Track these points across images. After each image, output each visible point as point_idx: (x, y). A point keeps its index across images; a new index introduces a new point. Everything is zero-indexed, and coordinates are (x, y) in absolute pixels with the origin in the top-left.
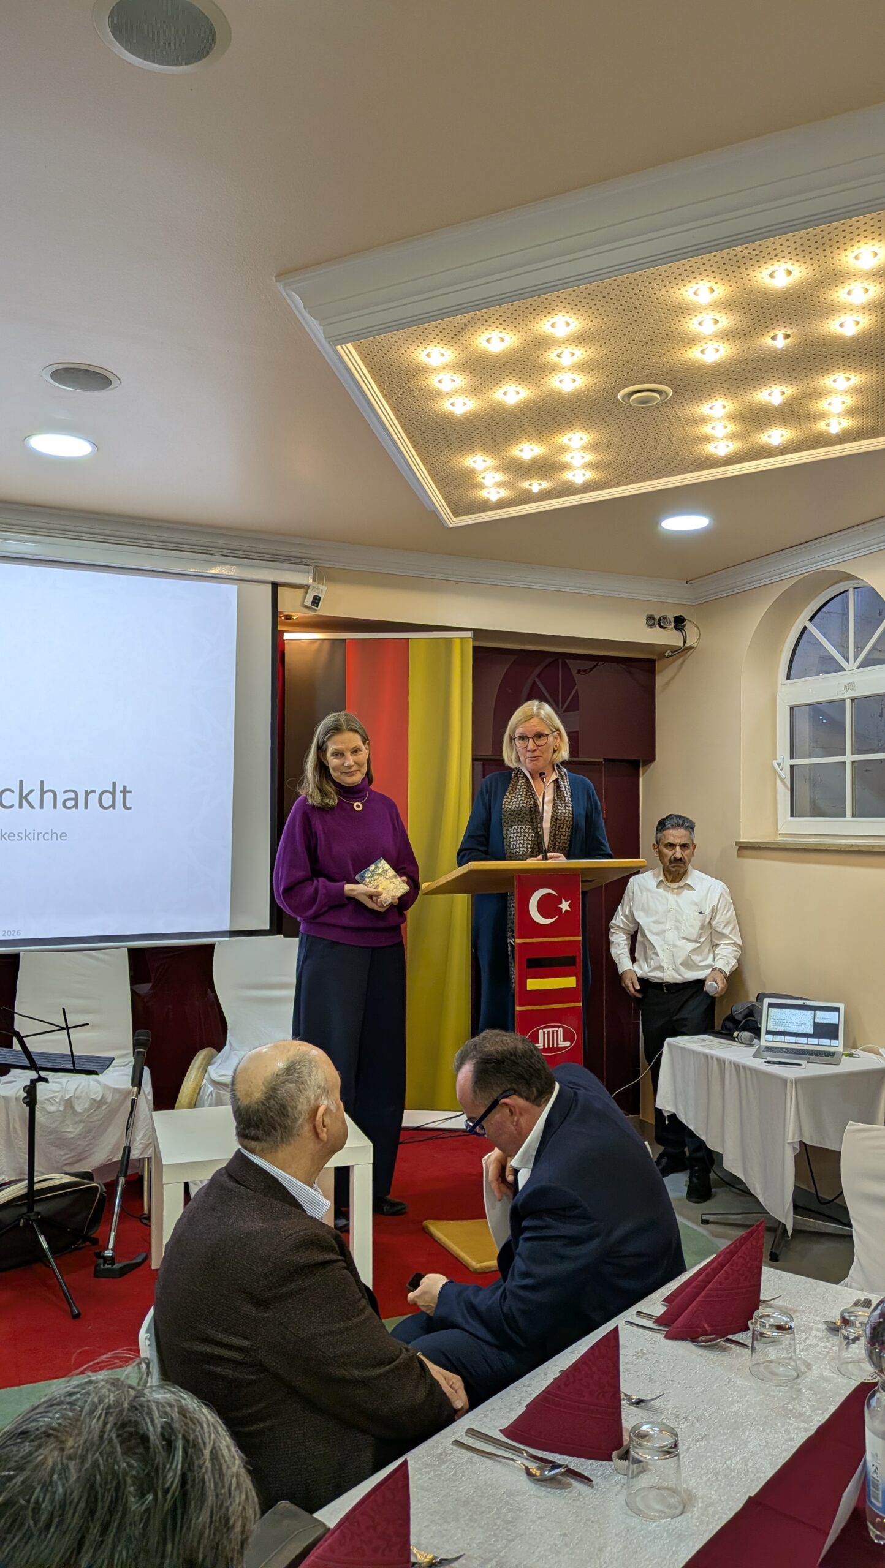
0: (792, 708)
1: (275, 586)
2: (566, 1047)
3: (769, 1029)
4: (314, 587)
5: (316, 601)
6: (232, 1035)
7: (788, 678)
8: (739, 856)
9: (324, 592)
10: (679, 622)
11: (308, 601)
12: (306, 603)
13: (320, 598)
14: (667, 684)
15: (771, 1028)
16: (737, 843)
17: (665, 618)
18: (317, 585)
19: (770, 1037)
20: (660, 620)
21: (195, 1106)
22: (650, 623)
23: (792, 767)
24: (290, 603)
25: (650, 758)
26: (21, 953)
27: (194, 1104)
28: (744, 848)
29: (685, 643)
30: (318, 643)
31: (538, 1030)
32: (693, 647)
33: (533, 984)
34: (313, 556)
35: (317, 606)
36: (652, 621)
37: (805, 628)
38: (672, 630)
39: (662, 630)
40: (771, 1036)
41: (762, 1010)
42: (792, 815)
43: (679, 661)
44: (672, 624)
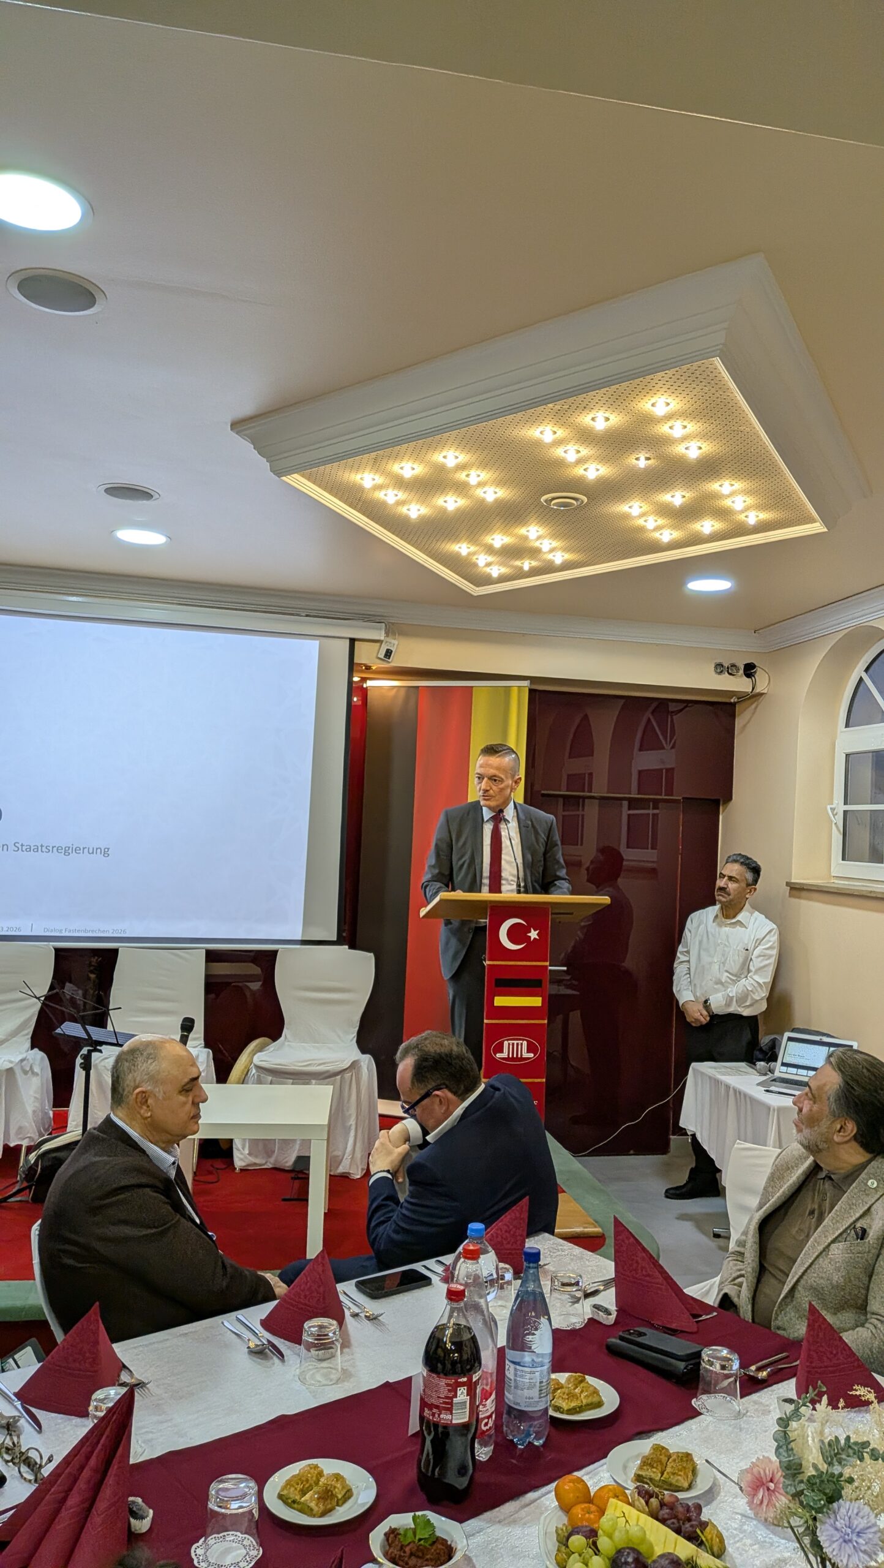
0: (847, 755)
1: (352, 641)
2: (530, 1058)
3: (784, 1061)
4: (387, 642)
5: (388, 654)
6: (287, 1029)
7: (847, 726)
8: (790, 896)
9: (395, 646)
10: (749, 670)
11: (382, 655)
12: (380, 656)
13: (392, 651)
14: (745, 726)
15: (787, 1060)
16: (788, 884)
17: (733, 665)
18: (388, 639)
19: (784, 1069)
20: (728, 668)
21: (243, 1083)
22: (719, 670)
23: (845, 812)
24: (366, 655)
25: (728, 797)
26: (120, 949)
27: (243, 1081)
28: (797, 890)
29: (753, 689)
30: (395, 690)
31: (504, 1041)
32: (763, 694)
33: (500, 1001)
34: (385, 614)
35: (389, 658)
36: (720, 668)
37: (861, 679)
38: (741, 676)
39: (731, 677)
40: (786, 1068)
41: (781, 1042)
42: (843, 859)
43: (753, 706)
44: (741, 671)
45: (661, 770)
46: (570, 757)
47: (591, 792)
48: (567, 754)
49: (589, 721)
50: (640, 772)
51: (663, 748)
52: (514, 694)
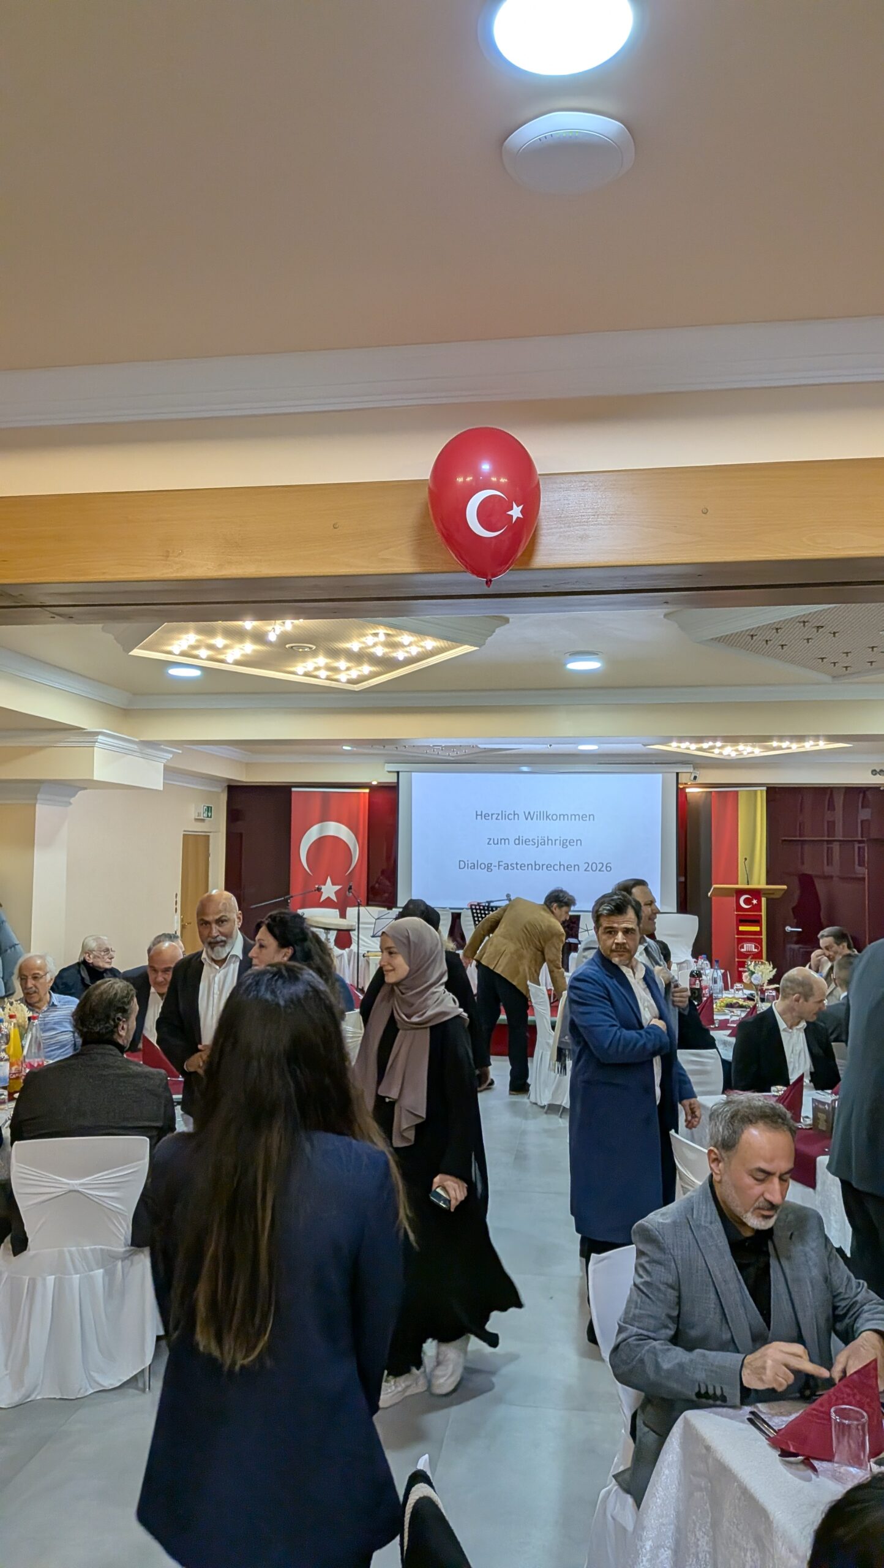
1: (677, 774)
4: (695, 773)
9: (699, 774)
11: (692, 778)
13: (697, 776)
17: (882, 770)
20: (879, 772)
24: (685, 778)
30: (700, 793)
31: (744, 944)
35: (696, 779)
36: (874, 772)
39: (881, 776)
52: (759, 794)
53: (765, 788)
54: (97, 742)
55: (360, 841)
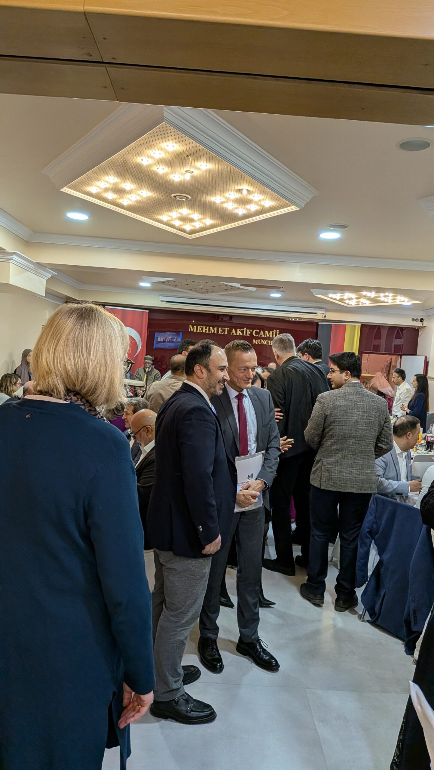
4: (325, 313)
5: (325, 316)
10: (422, 320)
12: (323, 317)
14: (422, 335)
17: (417, 319)
22: (413, 320)
29: (423, 325)
32: (426, 326)
39: (417, 322)
43: (423, 329)
44: (419, 321)
45: (400, 345)
46: (375, 339)
47: (379, 351)
48: (373, 339)
49: (380, 330)
50: (395, 345)
51: (401, 338)
52: (357, 327)
53: (360, 324)
54: (12, 259)
55: (143, 339)
